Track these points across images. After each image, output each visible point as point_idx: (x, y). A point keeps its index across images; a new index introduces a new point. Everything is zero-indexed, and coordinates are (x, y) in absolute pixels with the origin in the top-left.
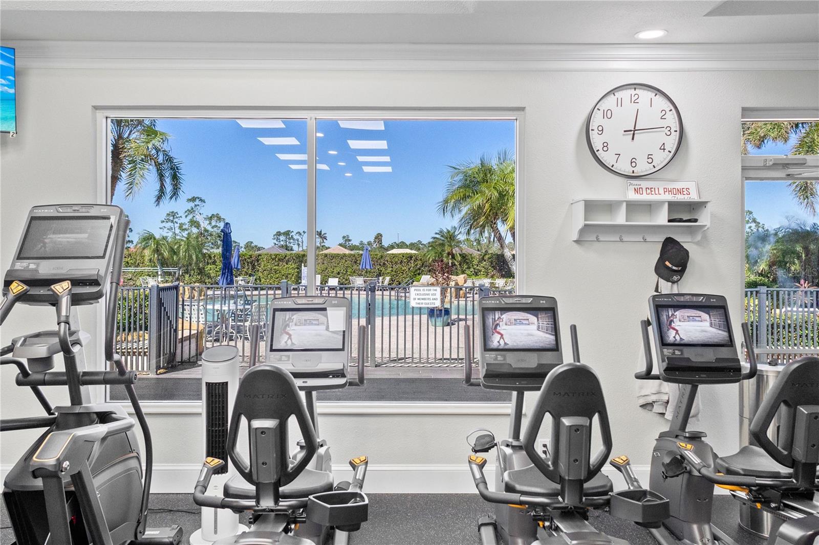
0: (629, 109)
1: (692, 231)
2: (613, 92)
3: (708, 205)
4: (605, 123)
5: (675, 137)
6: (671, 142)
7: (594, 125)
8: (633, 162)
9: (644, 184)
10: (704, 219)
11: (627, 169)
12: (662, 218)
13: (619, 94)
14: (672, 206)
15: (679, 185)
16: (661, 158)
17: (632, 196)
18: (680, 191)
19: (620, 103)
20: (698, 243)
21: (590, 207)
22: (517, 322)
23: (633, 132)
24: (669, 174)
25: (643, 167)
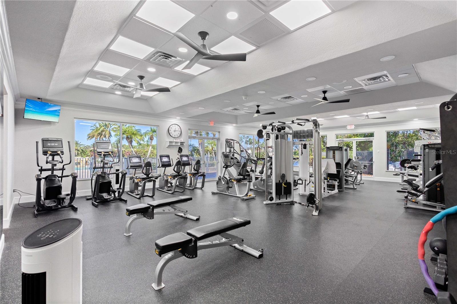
0: (174, 128)
1: (183, 146)
2: (172, 125)
3: (185, 143)
4: (171, 129)
5: (180, 132)
6: (180, 133)
7: (169, 130)
8: (175, 135)
9: (176, 139)
10: (185, 144)
11: (174, 137)
12: (179, 144)
13: (173, 125)
14: (181, 142)
15: (181, 139)
16: (179, 135)
17: (175, 141)
18: (181, 140)
19: (173, 127)
20: (183, 148)
21: (170, 142)
22: (165, 158)
23: (175, 131)
24: (180, 137)
25: (176, 136)
